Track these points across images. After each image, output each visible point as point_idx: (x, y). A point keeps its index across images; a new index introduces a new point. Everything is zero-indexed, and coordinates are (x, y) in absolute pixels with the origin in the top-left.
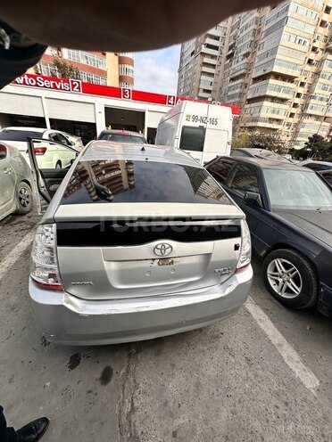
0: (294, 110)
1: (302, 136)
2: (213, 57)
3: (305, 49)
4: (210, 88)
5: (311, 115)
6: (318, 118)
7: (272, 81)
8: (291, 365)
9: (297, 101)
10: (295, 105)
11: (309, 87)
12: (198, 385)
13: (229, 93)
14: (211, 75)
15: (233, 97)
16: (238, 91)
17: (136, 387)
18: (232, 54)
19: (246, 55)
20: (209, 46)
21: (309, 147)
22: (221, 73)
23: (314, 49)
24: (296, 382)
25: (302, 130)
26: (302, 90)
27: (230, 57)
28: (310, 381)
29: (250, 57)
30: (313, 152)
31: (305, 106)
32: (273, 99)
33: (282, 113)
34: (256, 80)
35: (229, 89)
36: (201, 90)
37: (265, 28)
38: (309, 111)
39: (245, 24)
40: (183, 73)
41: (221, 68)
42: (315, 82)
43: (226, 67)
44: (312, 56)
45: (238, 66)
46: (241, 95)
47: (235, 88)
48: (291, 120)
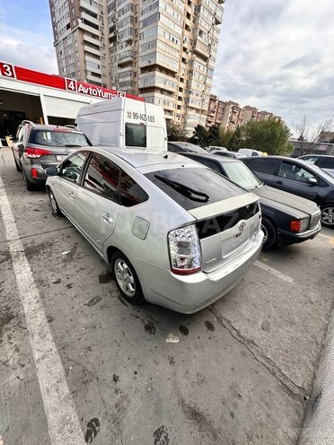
0: (180, 103)
1: (189, 126)
2: (94, 36)
3: (178, 47)
4: (99, 72)
5: (192, 108)
6: (197, 110)
7: (157, 73)
8: (280, 276)
9: (180, 94)
10: (180, 98)
11: (187, 83)
12: (254, 305)
13: (121, 80)
14: (97, 57)
15: (124, 84)
16: (128, 79)
17: (229, 322)
18: (115, 37)
19: (129, 42)
20: (86, 22)
21: (196, 135)
22: (107, 56)
23: (185, 49)
24: (286, 283)
25: (188, 121)
26: (182, 85)
27: (112, 40)
28: (289, 280)
29: (133, 45)
30: (200, 139)
31: (187, 100)
32: (162, 91)
33: (171, 105)
34: (144, 69)
35: (120, 75)
36: (89, 74)
37: (141, 18)
38: (190, 105)
39: (121, 7)
40: (61, 48)
41: (106, 51)
42: (190, 79)
43: (111, 51)
44: (184, 55)
45: (123, 52)
46: (133, 83)
47: (125, 75)
48: (179, 112)
